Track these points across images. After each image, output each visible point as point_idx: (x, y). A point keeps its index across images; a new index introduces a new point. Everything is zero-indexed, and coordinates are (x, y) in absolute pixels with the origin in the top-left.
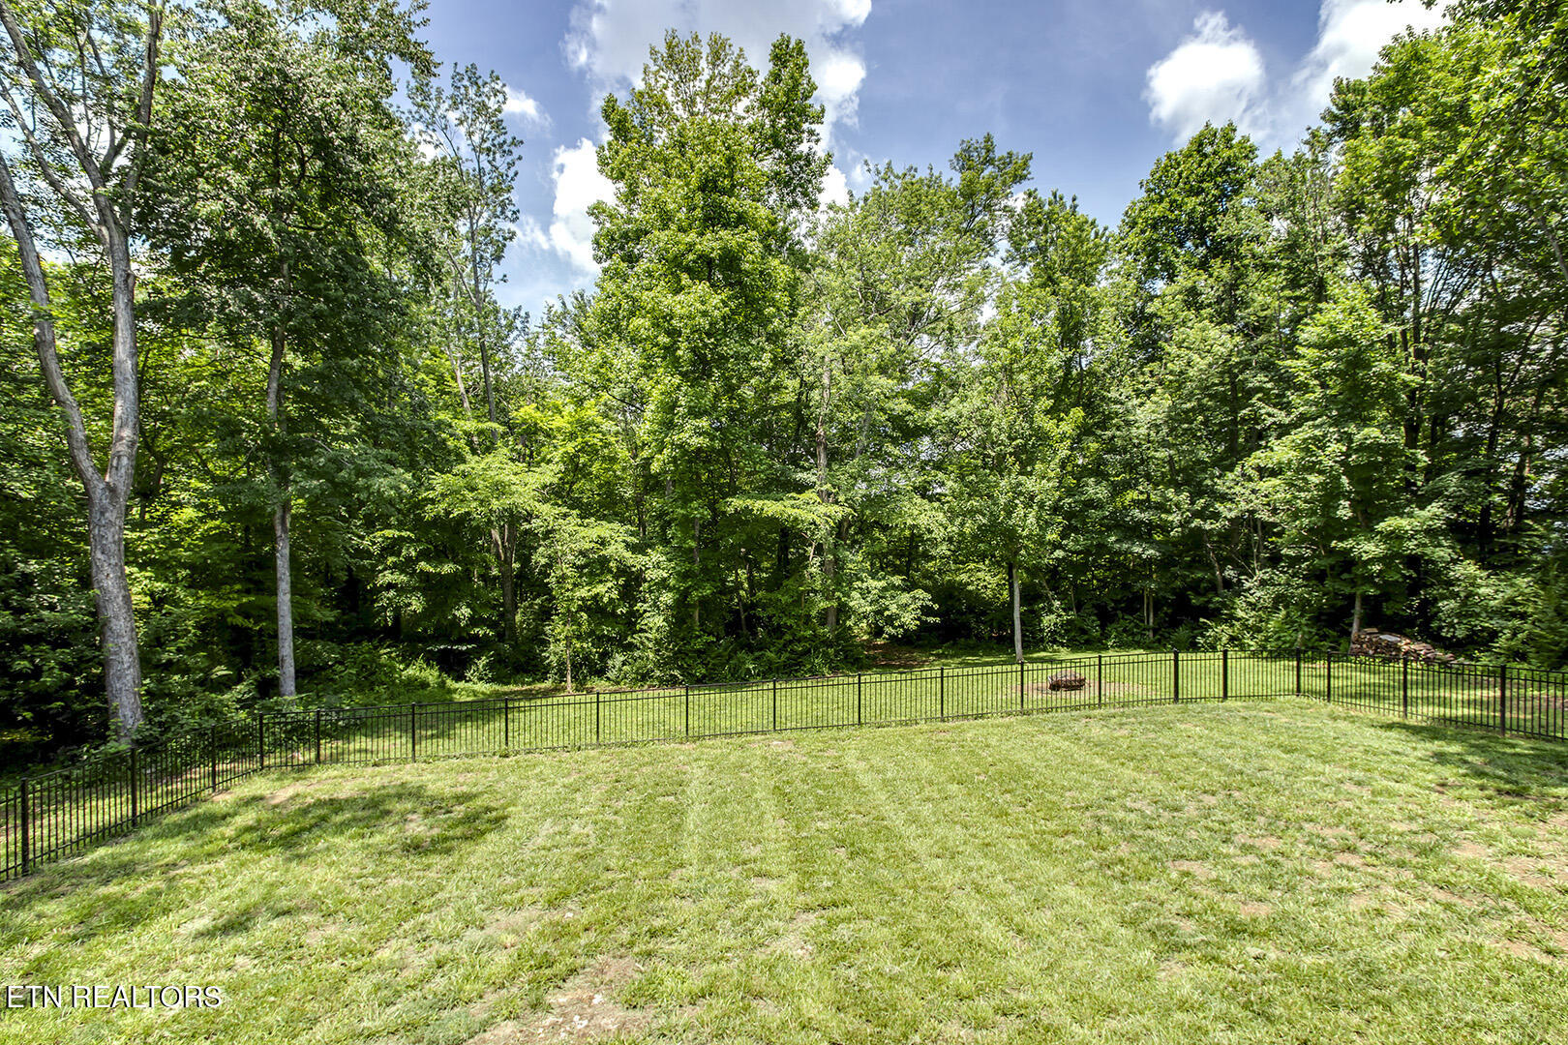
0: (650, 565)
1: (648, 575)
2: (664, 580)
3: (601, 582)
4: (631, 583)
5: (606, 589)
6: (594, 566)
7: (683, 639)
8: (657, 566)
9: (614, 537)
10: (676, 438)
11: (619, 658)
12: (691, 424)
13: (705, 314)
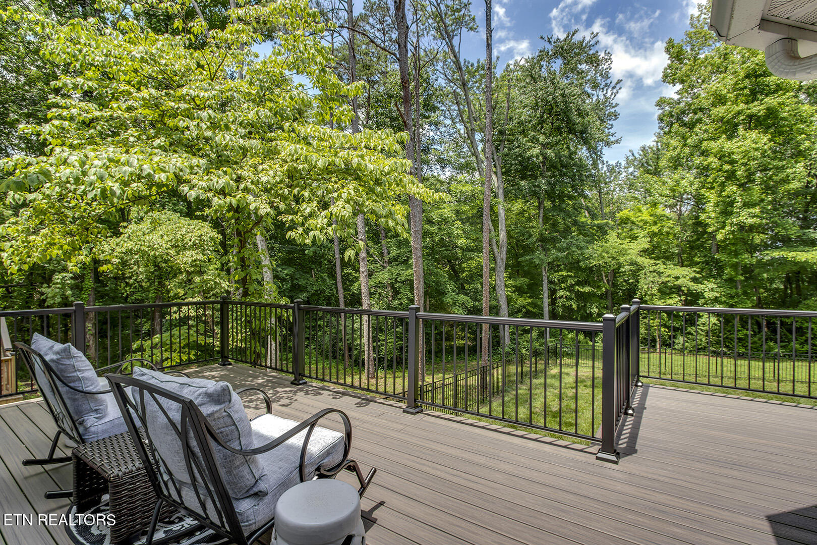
0: (707, 290)
1: (706, 295)
2: (716, 297)
3: (670, 298)
4: (693, 298)
5: (674, 302)
6: (667, 290)
7: (729, 331)
8: (712, 290)
9: (683, 275)
10: (735, 220)
11: (681, 339)
12: (745, 212)
13: (756, 149)
